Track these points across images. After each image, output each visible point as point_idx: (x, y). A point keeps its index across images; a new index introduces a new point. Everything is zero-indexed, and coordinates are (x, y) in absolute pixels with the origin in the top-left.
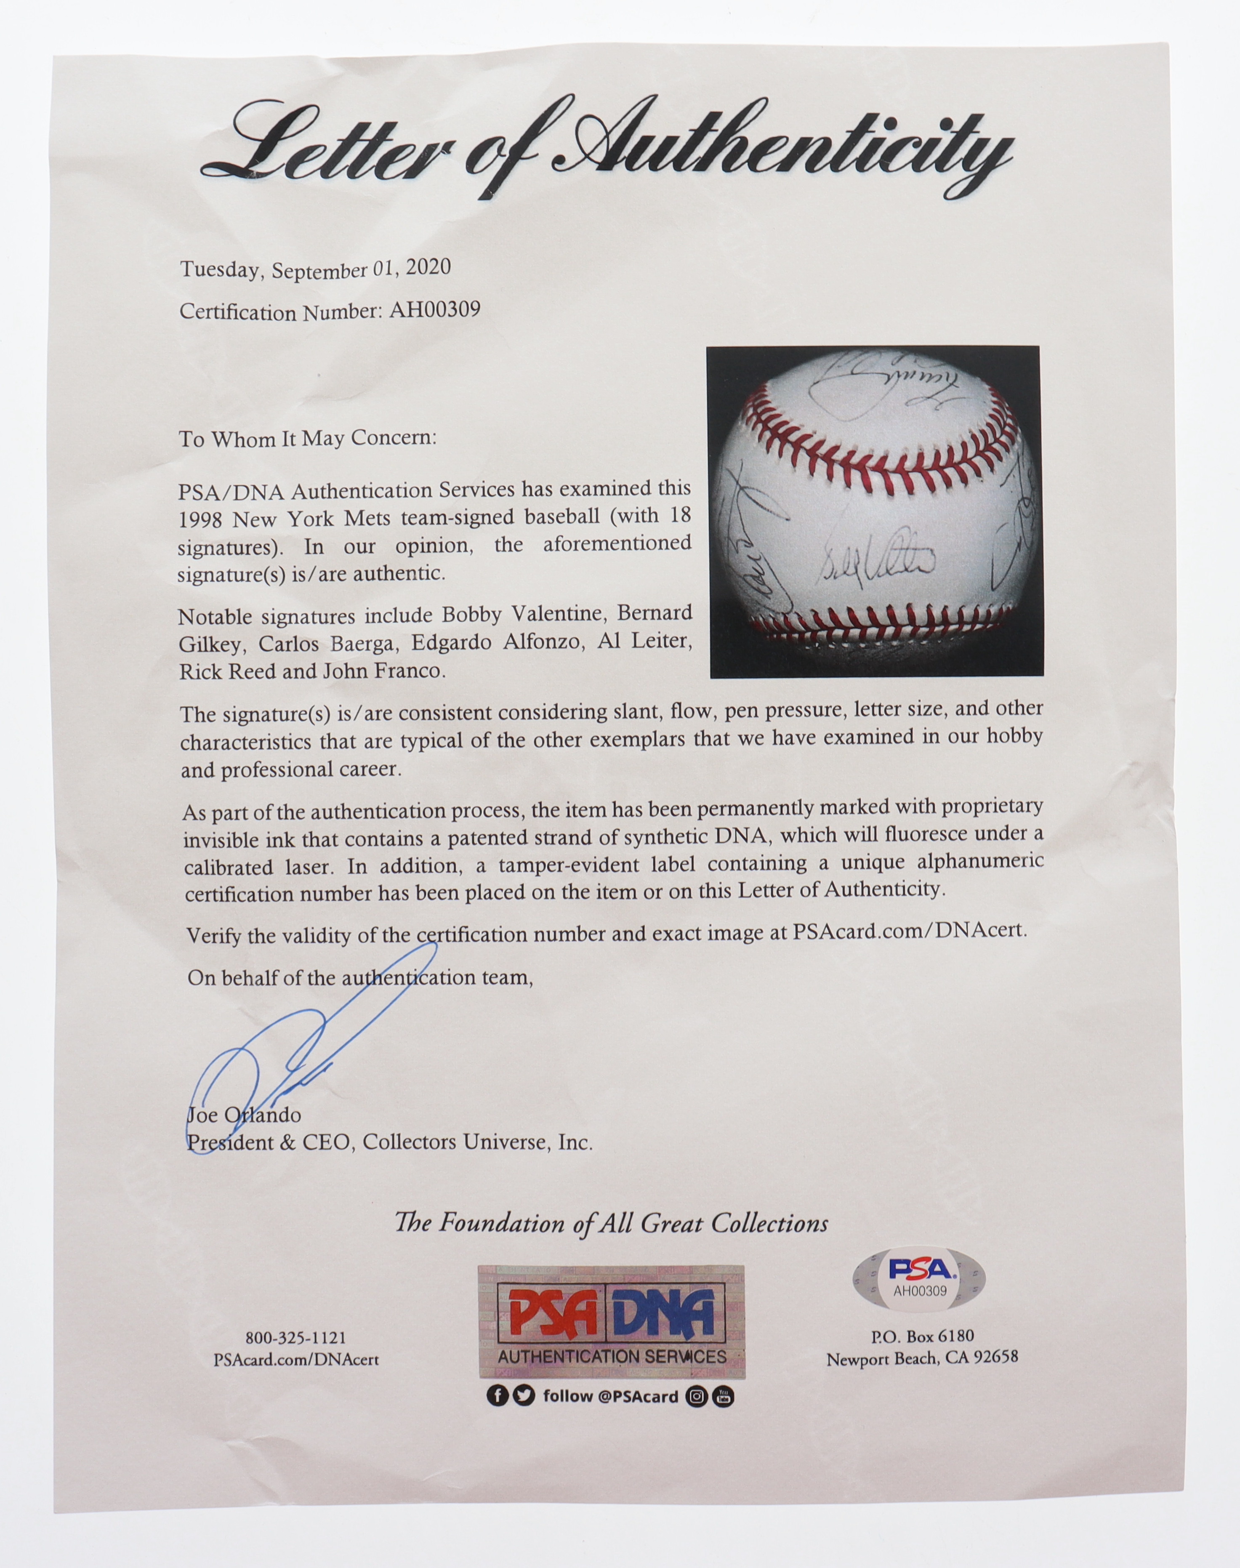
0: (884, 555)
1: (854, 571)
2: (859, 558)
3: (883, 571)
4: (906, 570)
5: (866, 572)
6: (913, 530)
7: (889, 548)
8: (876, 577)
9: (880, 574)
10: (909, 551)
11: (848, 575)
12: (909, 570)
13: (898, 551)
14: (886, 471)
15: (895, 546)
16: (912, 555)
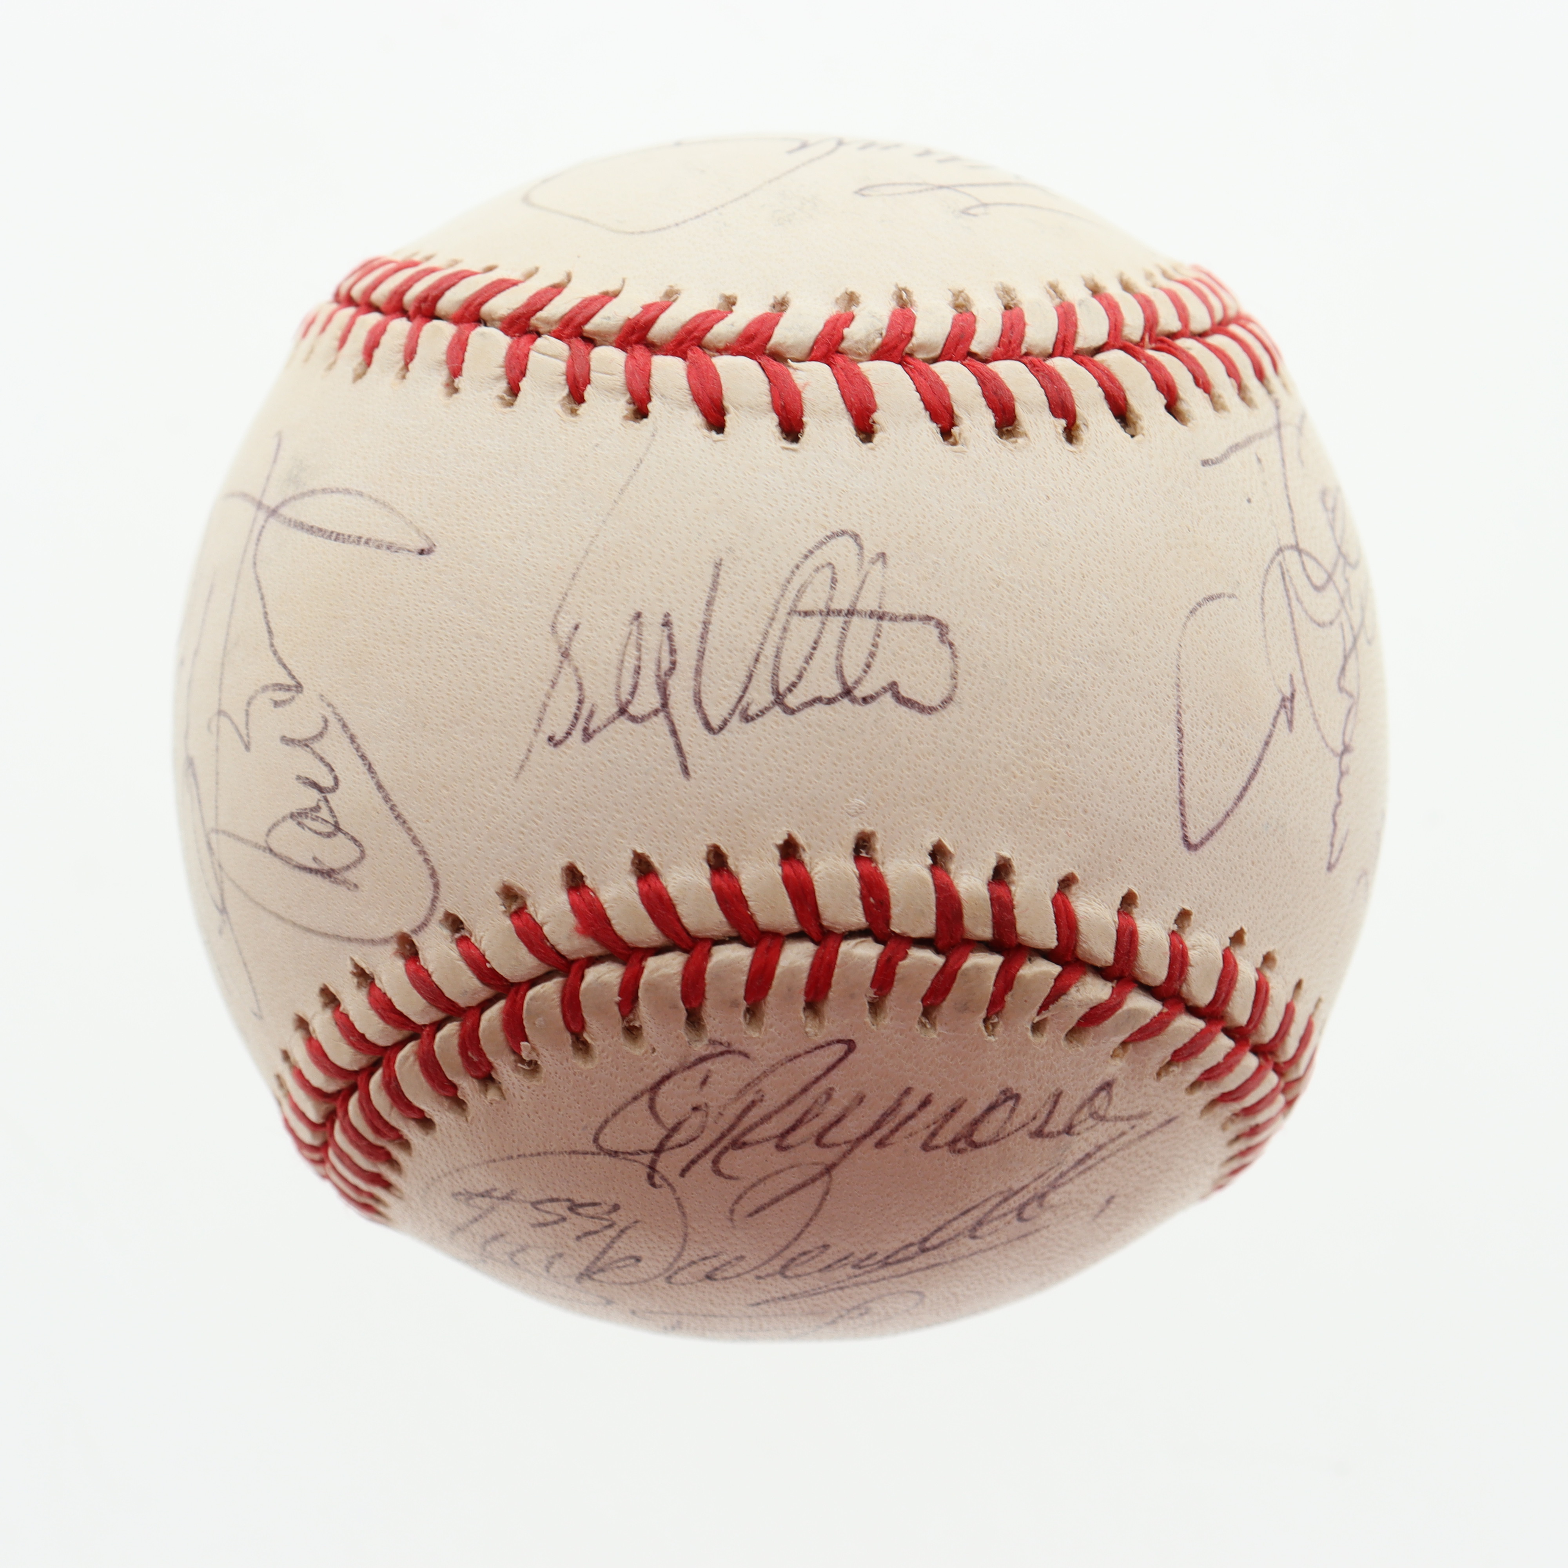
0: (765, 635)
1: (655, 701)
2: (673, 652)
3: (760, 696)
4: (847, 692)
5: (699, 703)
6: (871, 551)
7: (786, 605)
8: (735, 720)
9: (753, 710)
10: (855, 620)
11: (634, 719)
12: (859, 693)
13: (815, 622)
14: (778, 356)
15: (806, 604)
16: (868, 639)
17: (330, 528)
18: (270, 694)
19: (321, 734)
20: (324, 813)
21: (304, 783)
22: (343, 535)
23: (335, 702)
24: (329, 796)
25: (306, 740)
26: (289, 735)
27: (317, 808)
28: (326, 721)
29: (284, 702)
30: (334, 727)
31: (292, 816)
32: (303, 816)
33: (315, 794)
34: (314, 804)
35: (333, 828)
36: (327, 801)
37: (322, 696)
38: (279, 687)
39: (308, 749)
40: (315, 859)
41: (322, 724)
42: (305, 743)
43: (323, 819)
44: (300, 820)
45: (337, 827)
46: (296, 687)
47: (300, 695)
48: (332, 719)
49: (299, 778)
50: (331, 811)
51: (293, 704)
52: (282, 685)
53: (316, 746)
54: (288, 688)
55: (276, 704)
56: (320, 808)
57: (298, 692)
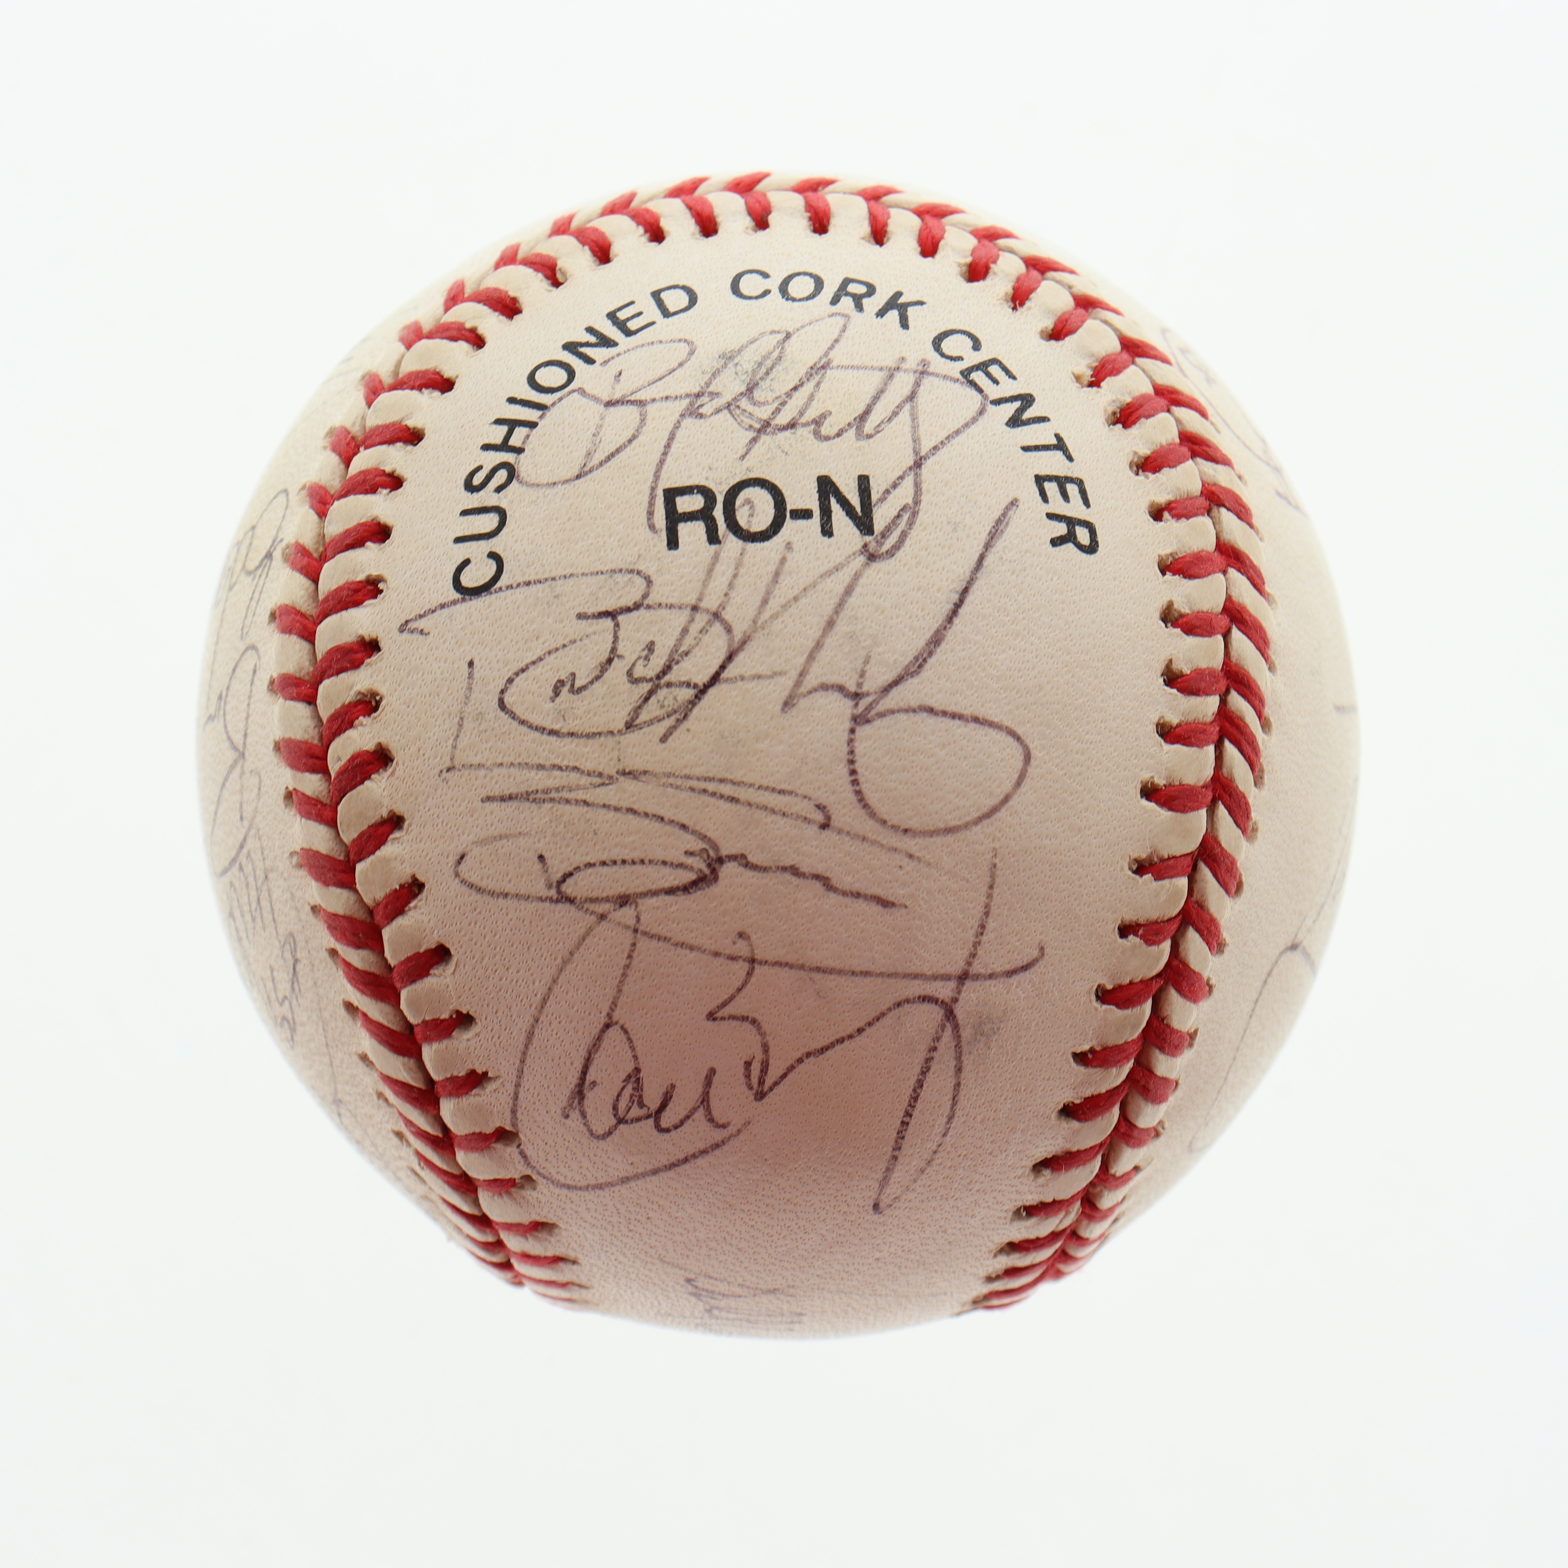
17: (916, 1113)
18: (759, 1056)
19: (711, 1120)
20: (635, 1112)
21: (667, 1092)
22: (906, 1130)
23: (742, 1137)
24: (651, 1121)
25: (708, 1102)
26: (716, 1079)
27: (641, 1105)
28: (724, 1126)
29: (748, 1076)
30: (718, 1135)
31: (637, 1070)
32: (635, 1085)
33: (654, 1105)
34: (646, 1102)
35: (622, 1116)
36: (648, 1117)
37: (749, 1123)
38: (765, 1068)
39: (699, 1103)
40: (594, 1083)
41: (721, 1122)
42: (705, 1100)
43: (630, 1108)
44: (633, 1079)
45: (621, 1121)
46: (762, 1092)
47: (752, 1097)
48: (725, 1133)
49: (673, 1086)
50: (638, 1119)
51: (744, 1088)
52: (766, 1073)
53: (700, 1114)
54: (761, 1082)
55: (748, 1064)
56: (641, 1108)
57: (756, 1094)
